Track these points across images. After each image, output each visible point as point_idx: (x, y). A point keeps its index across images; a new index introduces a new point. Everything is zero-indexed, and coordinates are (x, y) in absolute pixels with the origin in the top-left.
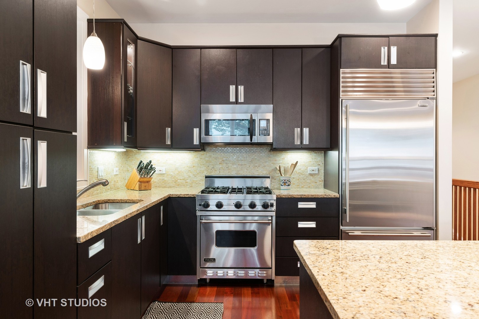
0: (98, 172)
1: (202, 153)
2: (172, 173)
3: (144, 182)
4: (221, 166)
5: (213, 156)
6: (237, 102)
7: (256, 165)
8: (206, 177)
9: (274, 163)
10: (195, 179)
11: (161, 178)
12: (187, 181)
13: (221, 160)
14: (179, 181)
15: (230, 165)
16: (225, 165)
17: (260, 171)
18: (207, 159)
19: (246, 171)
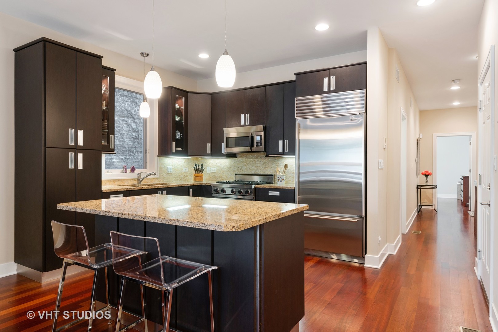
0: (167, 169)
1: (235, 159)
2: (219, 172)
3: (198, 176)
4: (245, 168)
5: (241, 161)
6: (245, 125)
7: (266, 167)
8: (236, 175)
9: (277, 166)
10: (231, 176)
11: (214, 175)
12: (227, 177)
13: (246, 163)
14: (223, 177)
15: (251, 167)
16: (248, 167)
17: (269, 171)
18: (238, 163)
19: (260, 171)
